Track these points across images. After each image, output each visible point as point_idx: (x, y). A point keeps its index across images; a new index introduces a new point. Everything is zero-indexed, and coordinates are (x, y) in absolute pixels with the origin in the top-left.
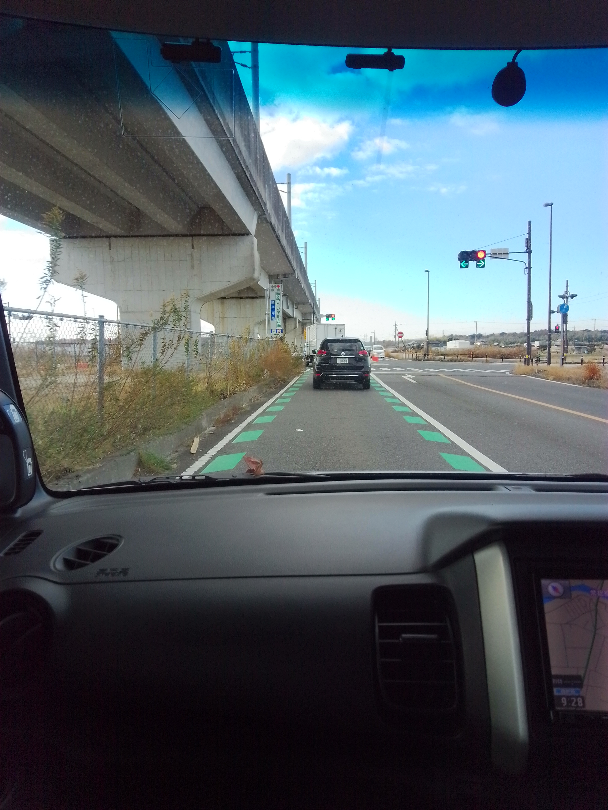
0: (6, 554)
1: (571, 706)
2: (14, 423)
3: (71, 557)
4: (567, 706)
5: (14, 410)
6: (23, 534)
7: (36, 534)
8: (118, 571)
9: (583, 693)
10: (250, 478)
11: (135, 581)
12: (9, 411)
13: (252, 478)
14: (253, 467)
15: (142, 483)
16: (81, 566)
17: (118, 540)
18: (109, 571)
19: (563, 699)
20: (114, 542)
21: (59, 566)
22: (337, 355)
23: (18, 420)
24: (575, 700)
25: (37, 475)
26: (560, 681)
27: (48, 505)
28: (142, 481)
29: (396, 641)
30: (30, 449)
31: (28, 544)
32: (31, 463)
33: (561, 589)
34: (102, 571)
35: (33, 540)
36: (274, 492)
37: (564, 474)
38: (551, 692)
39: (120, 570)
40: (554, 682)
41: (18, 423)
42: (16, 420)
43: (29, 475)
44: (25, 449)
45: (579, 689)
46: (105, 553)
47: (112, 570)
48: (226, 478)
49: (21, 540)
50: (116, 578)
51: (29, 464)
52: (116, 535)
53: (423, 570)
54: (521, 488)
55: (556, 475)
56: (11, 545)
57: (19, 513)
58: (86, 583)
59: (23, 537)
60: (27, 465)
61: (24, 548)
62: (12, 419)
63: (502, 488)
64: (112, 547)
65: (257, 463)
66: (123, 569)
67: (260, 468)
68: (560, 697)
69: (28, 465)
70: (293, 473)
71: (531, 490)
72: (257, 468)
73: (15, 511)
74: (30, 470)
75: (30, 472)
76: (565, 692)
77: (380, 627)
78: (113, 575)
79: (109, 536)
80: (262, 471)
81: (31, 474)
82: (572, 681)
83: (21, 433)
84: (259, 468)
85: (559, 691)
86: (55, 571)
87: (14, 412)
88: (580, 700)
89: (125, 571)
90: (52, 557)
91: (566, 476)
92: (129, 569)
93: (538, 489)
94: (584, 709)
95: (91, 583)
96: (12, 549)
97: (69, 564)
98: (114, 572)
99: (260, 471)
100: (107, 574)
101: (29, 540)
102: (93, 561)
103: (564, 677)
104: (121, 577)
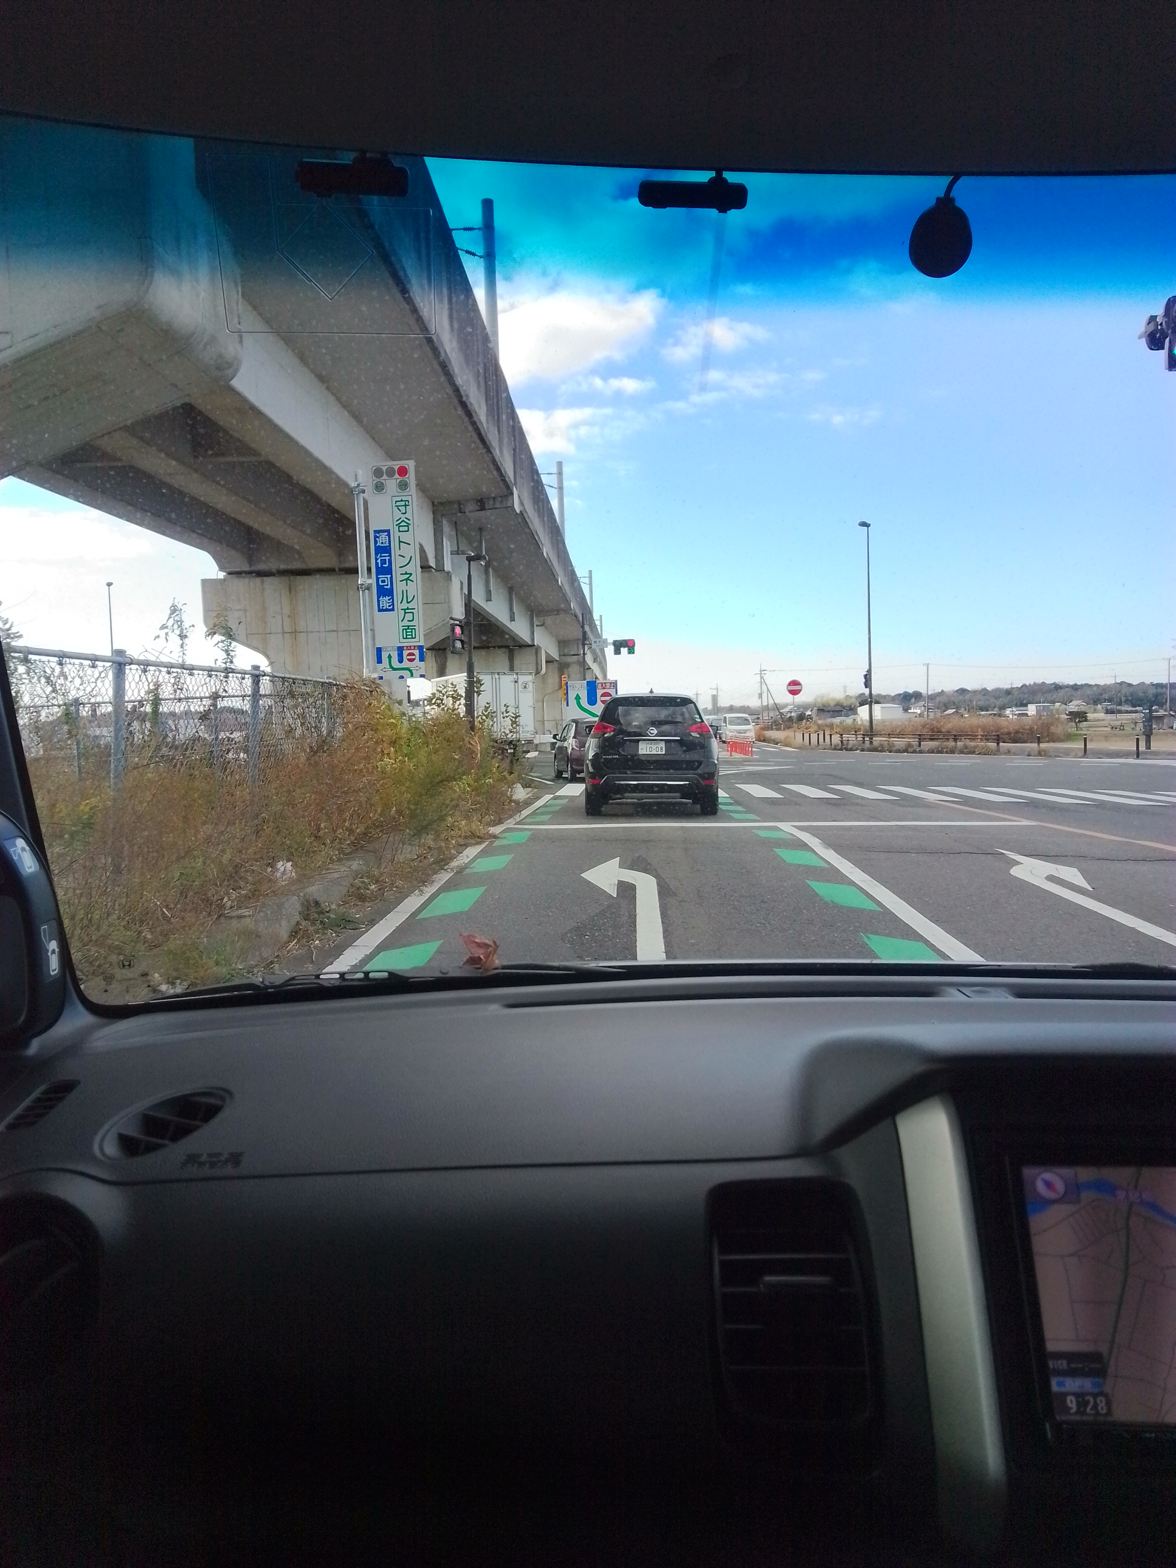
0: (11, 1127)
1: (1084, 1413)
2: (23, 873)
3: (132, 1131)
4: (1078, 1412)
5: (23, 849)
6: (42, 1088)
7: (67, 1087)
8: (223, 1158)
9: (1107, 1389)
10: (474, 975)
11: (255, 1177)
12: (14, 851)
13: (479, 975)
14: (480, 953)
15: (267, 987)
16: (150, 1148)
17: (223, 1099)
18: (204, 1158)
19: (1069, 1398)
20: (212, 1101)
21: (111, 1149)
22: (639, 735)
23: (31, 867)
24: (1091, 1399)
25: (68, 975)
26: (1062, 1364)
27: (86, 1033)
28: (267, 984)
29: (754, 1290)
30: (54, 924)
31: (51, 1107)
32: (57, 950)
33: (1060, 1186)
34: (192, 1159)
35: (60, 1099)
36: (519, 1001)
37: (1070, 964)
38: (1047, 1385)
39: (226, 1156)
40: (1051, 1366)
41: (31, 873)
42: (29, 868)
43: (52, 973)
44: (44, 923)
45: (1101, 1380)
46: (197, 1123)
47: (210, 1155)
48: (427, 976)
49: (38, 1100)
50: (217, 1172)
51: (53, 952)
52: (218, 1088)
53: (801, 1152)
54: (989, 992)
55: (1055, 966)
56: (19, 1110)
57: (34, 1047)
58: (163, 1182)
59: (42, 1093)
60: (49, 954)
61: (42, 1115)
62: (19, 865)
63: (953, 991)
64: (212, 1112)
65: (487, 946)
66: (231, 1154)
67: (493, 955)
68: (1064, 1395)
69: (52, 954)
70: (556, 964)
71: (1008, 996)
72: (487, 957)
73: (26, 1044)
74: (54, 964)
75: (54, 968)
76: (1072, 1385)
77: (723, 1264)
78: (213, 1165)
79: (206, 1090)
80: (497, 962)
81: (56, 971)
82: (1086, 1364)
83: (37, 893)
84: (491, 956)
85: (1060, 1384)
86: (102, 1158)
87: (24, 852)
88: (1101, 1402)
89: (235, 1159)
90: (95, 1134)
91: (1074, 967)
92: (242, 1153)
93: (1022, 993)
94: (1109, 1419)
95: (171, 1181)
96: (20, 1117)
97: (129, 1145)
98: (214, 1159)
99: (493, 961)
100: (201, 1164)
101: (51, 1099)
102: (175, 1139)
103: (1070, 1357)
104: (229, 1170)
